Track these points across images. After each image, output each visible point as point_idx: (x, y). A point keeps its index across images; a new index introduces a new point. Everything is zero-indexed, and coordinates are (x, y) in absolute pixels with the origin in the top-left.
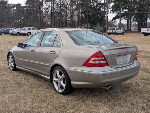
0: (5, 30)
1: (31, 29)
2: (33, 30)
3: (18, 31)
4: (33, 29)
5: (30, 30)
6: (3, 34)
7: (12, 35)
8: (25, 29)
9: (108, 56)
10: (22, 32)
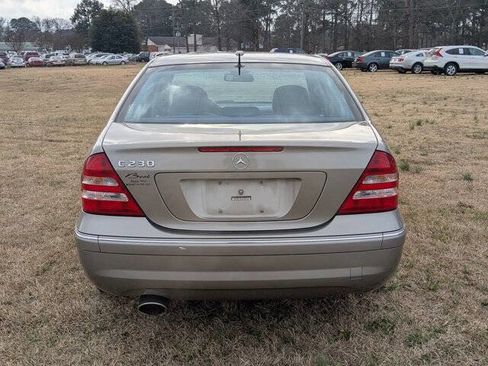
0: (383, 54)
1: (461, 51)
2: (469, 54)
3: (419, 59)
4: (467, 52)
5: (458, 53)
6: (373, 68)
7: (400, 72)
8: (438, 54)
9: (136, 175)
10: (429, 61)
